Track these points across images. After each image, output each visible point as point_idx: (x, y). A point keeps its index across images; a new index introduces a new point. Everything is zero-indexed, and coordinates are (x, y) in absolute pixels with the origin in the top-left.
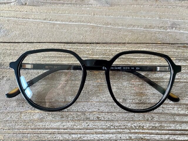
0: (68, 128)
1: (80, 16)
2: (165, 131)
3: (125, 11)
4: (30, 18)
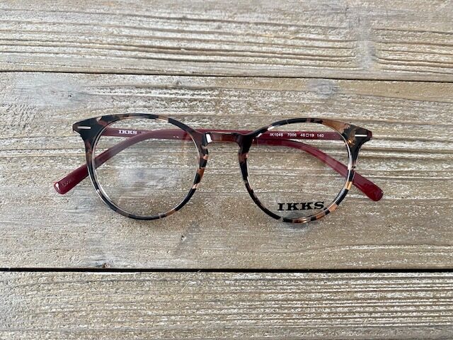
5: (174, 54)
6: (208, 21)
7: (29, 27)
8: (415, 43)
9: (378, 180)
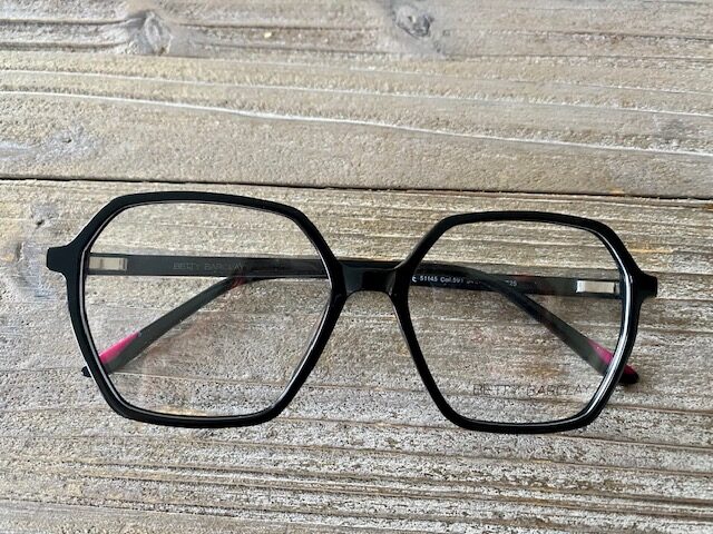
0: (289, 470)
1: (344, 94)
2: (621, 503)
3: (499, 78)
4: (174, 96)
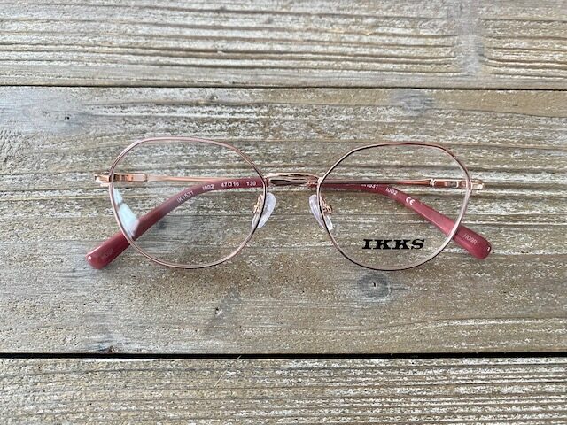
5: (207, 58)
6: (254, 12)
7: (15, 27)
8: (540, 38)
9: (488, 227)
